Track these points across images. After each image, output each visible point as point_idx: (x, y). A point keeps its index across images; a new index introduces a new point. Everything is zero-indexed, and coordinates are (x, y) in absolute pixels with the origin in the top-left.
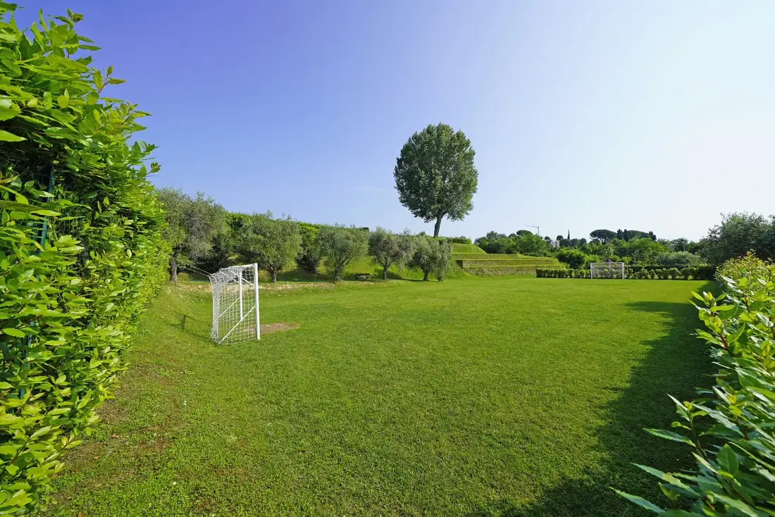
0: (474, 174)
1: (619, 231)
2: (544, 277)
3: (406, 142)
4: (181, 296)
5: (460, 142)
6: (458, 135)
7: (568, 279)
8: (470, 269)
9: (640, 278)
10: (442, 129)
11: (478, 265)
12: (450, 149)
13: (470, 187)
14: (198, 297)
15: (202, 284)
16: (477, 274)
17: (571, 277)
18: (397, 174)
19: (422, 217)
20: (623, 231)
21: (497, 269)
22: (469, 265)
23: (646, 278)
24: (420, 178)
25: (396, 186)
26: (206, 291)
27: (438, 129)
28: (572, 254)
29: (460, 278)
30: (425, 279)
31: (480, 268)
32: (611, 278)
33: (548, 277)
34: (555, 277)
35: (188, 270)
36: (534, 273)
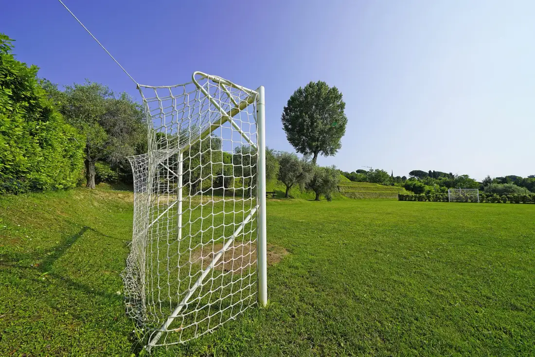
0: (345, 120)
1: (430, 171)
2: (405, 200)
3: (292, 94)
4: (96, 204)
5: (334, 95)
6: (334, 89)
7: (427, 202)
8: (346, 193)
9: (493, 202)
10: (321, 85)
11: (351, 191)
12: (327, 100)
13: (341, 130)
14: (117, 206)
15: (123, 193)
16: (351, 197)
17: (429, 201)
18: (284, 119)
19: (302, 153)
20: (432, 172)
21: (365, 194)
22: (344, 190)
23: (499, 202)
24: (305, 121)
25: (284, 128)
26: (127, 200)
27: (318, 84)
28: (415, 184)
29: (339, 200)
30: (317, 199)
31: (353, 193)
32: (466, 202)
33: (409, 200)
34: (415, 200)
35: (109, 180)
36: (397, 197)
